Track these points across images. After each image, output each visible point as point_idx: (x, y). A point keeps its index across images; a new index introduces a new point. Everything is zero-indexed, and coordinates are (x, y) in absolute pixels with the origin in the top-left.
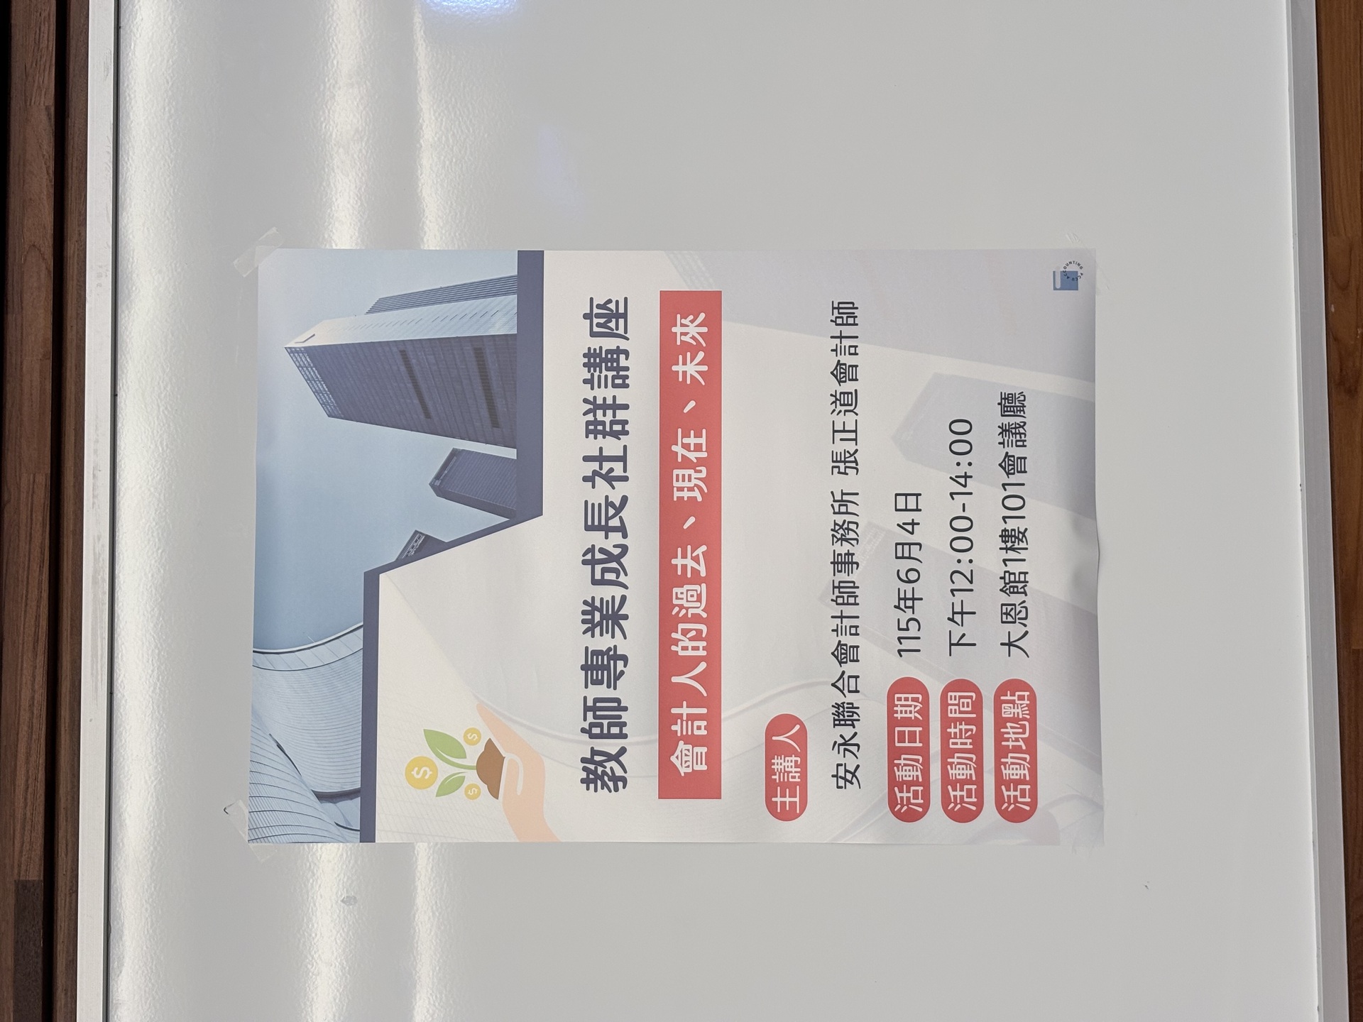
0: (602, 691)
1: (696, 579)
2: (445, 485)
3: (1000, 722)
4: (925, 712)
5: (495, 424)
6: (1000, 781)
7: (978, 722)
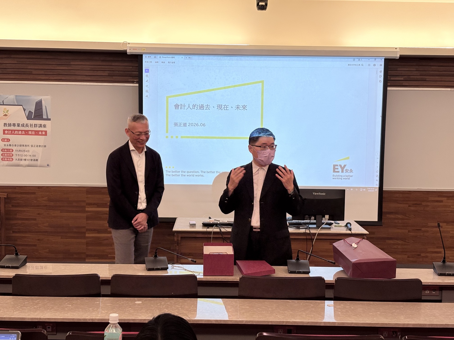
0: (12, 125)
1: (22, 133)
2: (30, 112)
3: (10, 158)
4: (11, 152)
5: (35, 116)
6: (5, 158)
7: (10, 156)
